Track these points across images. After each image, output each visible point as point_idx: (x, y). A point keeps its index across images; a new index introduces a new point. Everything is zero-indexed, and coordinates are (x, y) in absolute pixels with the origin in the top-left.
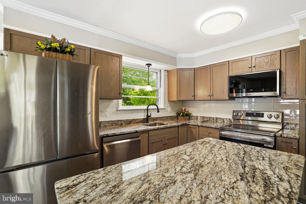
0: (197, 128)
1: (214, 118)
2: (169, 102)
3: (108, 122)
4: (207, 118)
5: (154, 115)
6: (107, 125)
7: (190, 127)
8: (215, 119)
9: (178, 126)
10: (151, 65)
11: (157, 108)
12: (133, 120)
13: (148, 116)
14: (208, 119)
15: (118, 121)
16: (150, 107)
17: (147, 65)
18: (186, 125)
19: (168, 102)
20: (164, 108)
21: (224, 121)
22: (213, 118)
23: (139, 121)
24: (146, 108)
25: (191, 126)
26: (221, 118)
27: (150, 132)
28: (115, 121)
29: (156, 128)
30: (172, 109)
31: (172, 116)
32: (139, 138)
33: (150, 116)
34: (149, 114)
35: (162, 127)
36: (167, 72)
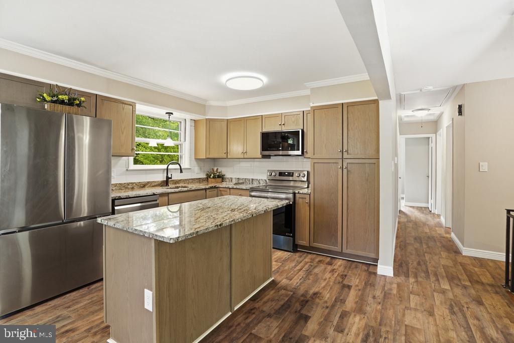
0: (228, 190)
1: (250, 180)
2: (196, 160)
3: (116, 185)
4: (242, 179)
5: (176, 176)
6: (114, 188)
7: (220, 191)
9: (206, 189)
10: (172, 114)
11: (179, 167)
12: (148, 182)
13: (168, 178)
14: (244, 181)
15: (128, 184)
16: (171, 167)
17: (167, 113)
18: (215, 187)
19: (194, 160)
20: (189, 167)
21: (259, 183)
23: (156, 184)
24: (166, 168)
25: (221, 189)
26: (257, 180)
27: (170, 195)
28: (125, 183)
29: (177, 191)
30: (201, 169)
31: (200, 178)
32: (158, 202)
33: (171, 178)
34: (170, 176)
35: (185, 189)
36: (194, 121)
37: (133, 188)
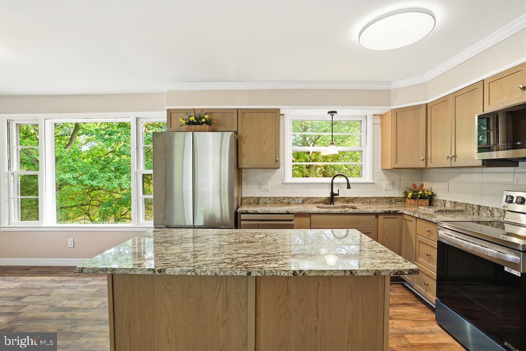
0: (414, 220)
1: (475, 207)
2: (384, 171)
3: (270, 198)
4: (461, 204)
5: (344, 193)
6: (268, 202)
7: (405, 219)
8: (476, 209)
9: (377, 215)
10: (335, 112)
11: (346, 181)
12: (308, 198)
13: (333, 194)
14: (464, 208)
15: (284, 198)
16: (337, 180)
17: (329, 112)
18: (395, 213)
19: (381, 171)
20: (371, 181)
21: (492, 215)
22: (472, 206)
23: (318, 200)
24: (331, 181)
25: (406, 217)
26: (488, 207)
28: (280, 197)
29: (323, 212)
30: (393, 184)
31: (390, 198)
32: (293, 222)
33: (336, 195)
34: (335, 191)
35: (351, 211)
36: (380, 117)
37: (289, 203)
